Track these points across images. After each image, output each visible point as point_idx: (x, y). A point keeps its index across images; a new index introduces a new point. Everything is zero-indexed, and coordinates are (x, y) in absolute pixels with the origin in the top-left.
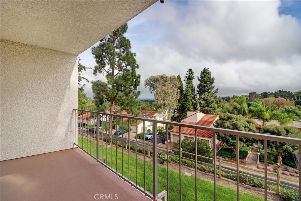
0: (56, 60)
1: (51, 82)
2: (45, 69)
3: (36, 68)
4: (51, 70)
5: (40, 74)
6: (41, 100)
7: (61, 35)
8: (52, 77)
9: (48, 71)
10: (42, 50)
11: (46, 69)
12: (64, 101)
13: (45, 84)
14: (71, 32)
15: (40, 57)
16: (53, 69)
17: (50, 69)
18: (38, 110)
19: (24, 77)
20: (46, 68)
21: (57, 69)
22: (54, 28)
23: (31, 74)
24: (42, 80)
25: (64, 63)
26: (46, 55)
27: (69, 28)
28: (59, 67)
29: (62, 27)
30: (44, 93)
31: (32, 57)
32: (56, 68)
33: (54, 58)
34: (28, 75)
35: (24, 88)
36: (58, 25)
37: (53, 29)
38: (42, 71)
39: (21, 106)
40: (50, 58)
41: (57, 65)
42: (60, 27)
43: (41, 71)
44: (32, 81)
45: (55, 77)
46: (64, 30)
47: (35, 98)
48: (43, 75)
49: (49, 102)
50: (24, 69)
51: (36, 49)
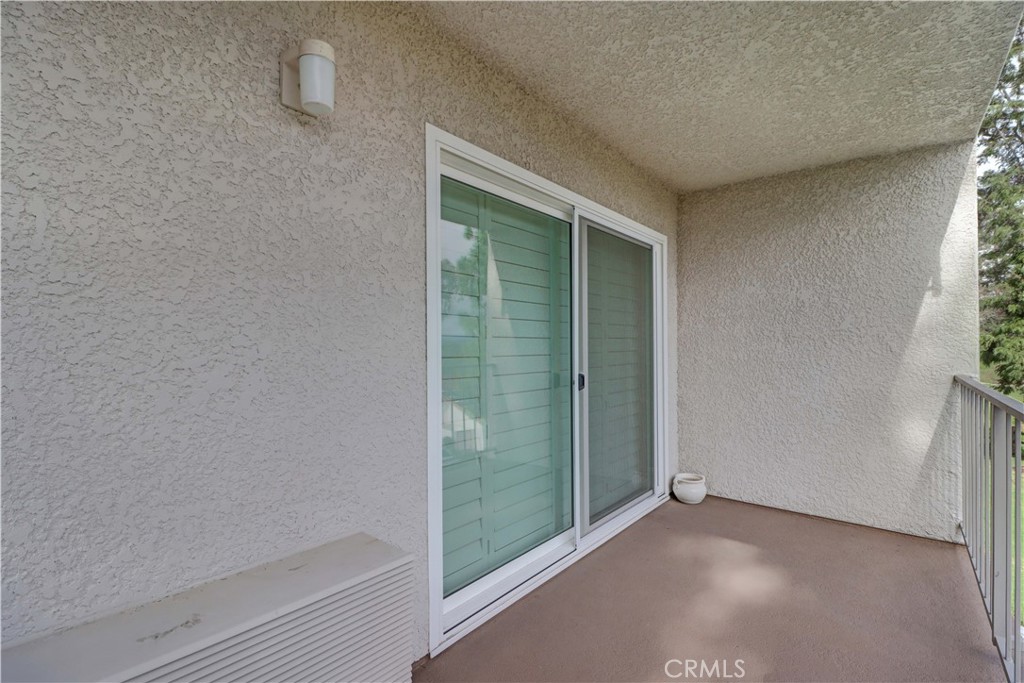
0: (874, 192)
1: (858, 274)
2: (838, 235)
3: (809, 238)
4: (859, 231)
5: (823, 256)
6: (827, 341)
7: (837, 97)
8: (863, 256)
9: (849, 238)
10: (825, 176)
11: (842, 234)
12: (914, 342)
13: (838, 287)
14: (859, 71)
15: (819, 202)
16: (865, 226)
17: (854, 231)
18: (819, 373)
19: (778, 274)
20: (841, 230)
21: (881, 225)
22: (799, 91)
23: (795, 260)
24: (828, 273)
25: (908, 193)
26: (840, 186)
27: (841, 62)
28: (887, 212)
29: (819, 73)
30: (837, 317)
31: (796, 207)
32: (878, 219)
33: (867, 186)
34: (788, 264)
35: (778, 306)
36: (800, 74)
37: (798, 94)
38: (829, 243)
39: (771, 360)
40: (854, 190)
41: (880, 209)
42: (812, 76)
43: (825, 243)
44: (800, 284)
45: (872, 255)
46: (830, 75)
47: (808, 333)
48: (829, 256)
49: (853, 349)
50: (778, 249)
51: (809, 179)
